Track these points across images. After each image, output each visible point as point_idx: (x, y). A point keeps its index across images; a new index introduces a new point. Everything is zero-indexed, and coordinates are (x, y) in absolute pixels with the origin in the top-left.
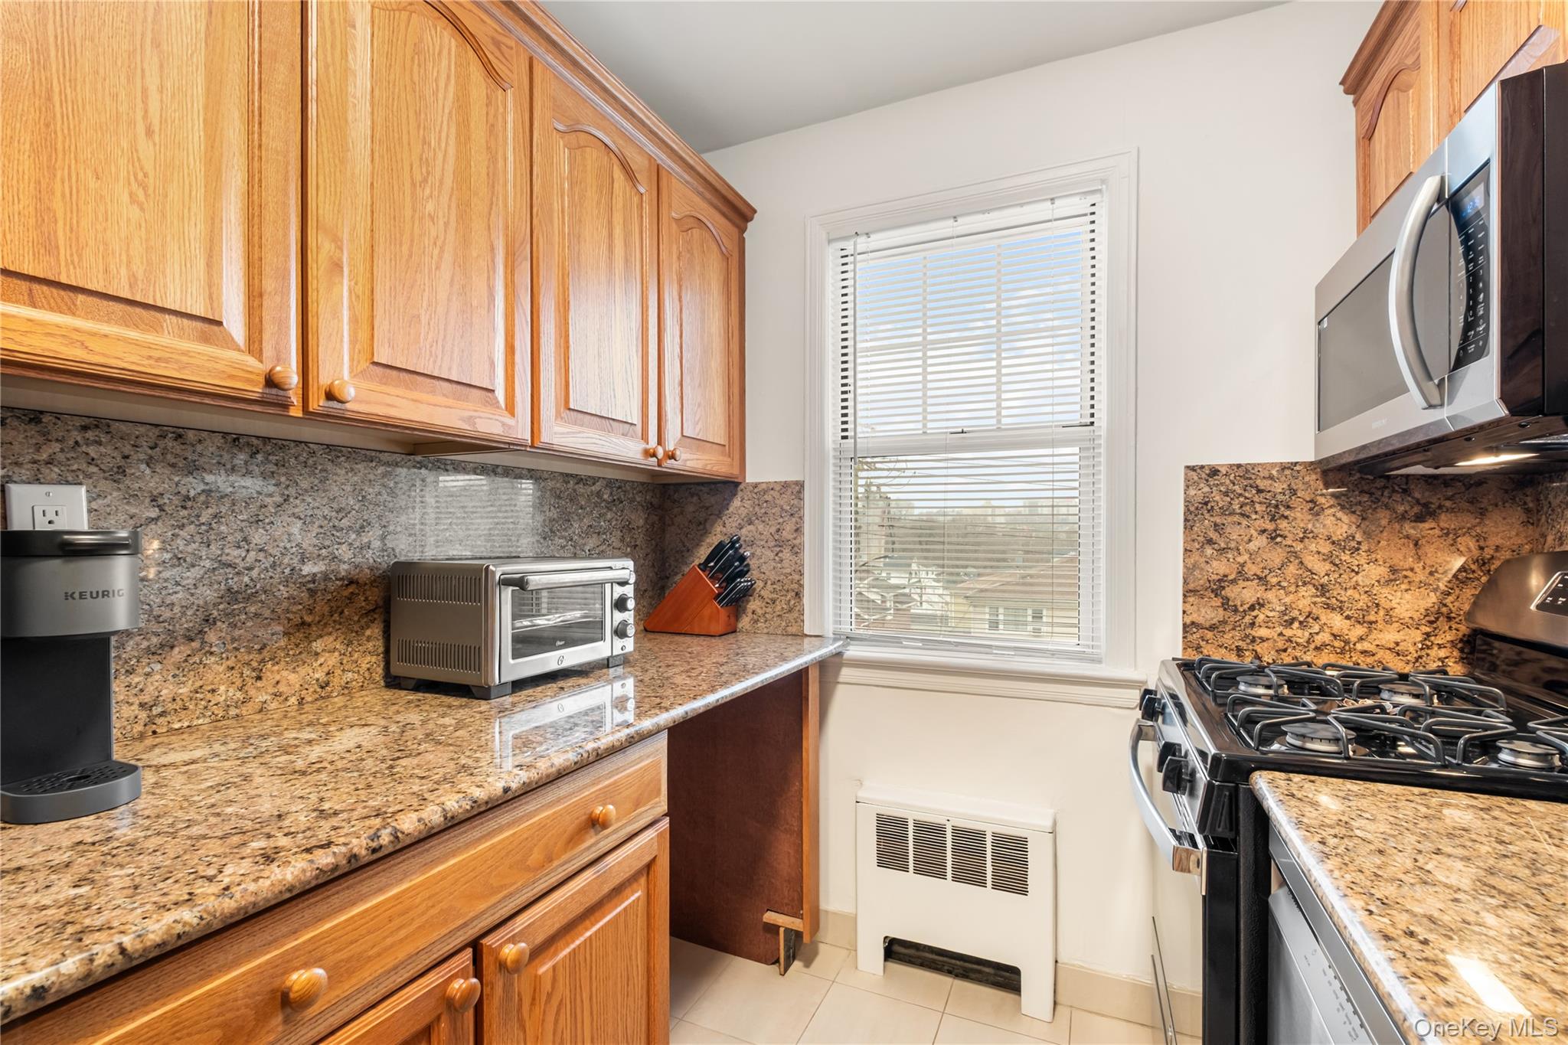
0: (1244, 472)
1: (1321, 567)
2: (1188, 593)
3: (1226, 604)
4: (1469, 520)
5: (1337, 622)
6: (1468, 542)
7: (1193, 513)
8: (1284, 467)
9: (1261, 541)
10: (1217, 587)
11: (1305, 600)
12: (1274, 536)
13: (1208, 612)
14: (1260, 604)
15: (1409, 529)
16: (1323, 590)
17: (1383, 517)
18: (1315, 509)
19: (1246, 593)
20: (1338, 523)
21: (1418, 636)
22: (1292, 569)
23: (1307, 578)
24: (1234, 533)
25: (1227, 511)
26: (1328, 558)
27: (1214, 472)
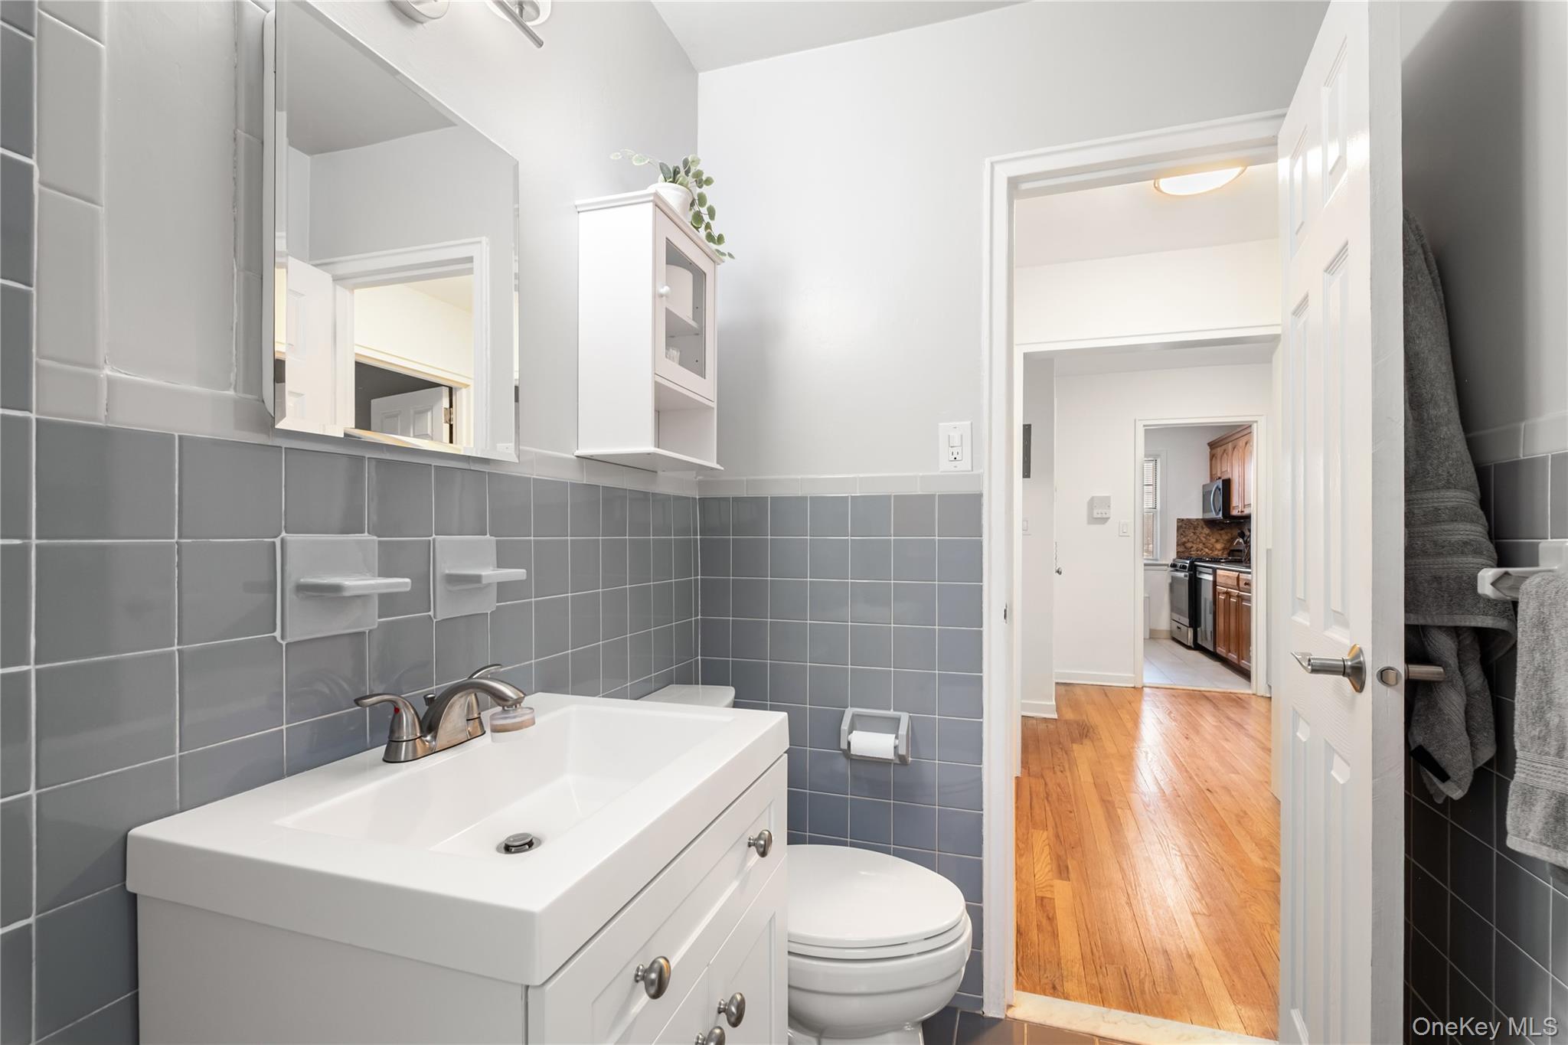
0: (1189, 520)
1: (1204, 539)
2: (1178, 545)
3: (1185, 547)
4: (1229, 530)
5: (1207, 550)
6: (1229, 535)
7: (1179, 528)
8: (1197, 519)
9: (1192, 534)
10: (1184, 544)
11: (1201, 546)
12: (1194, 533)
13: (1182, 549)
14: (1192, 547)
15: (1220, 532)
16: (1204, 544)
17: (1215, 530)
18: (1203, 528)
19: (1189, 545)
20: (1206, 531)
21: (1220, 552)
22: (1198, 540)
23: (1201, 542)
24: (1187, 533)
25: (1185, 528)
26: (1205, 538)
27: (1183, 520)
